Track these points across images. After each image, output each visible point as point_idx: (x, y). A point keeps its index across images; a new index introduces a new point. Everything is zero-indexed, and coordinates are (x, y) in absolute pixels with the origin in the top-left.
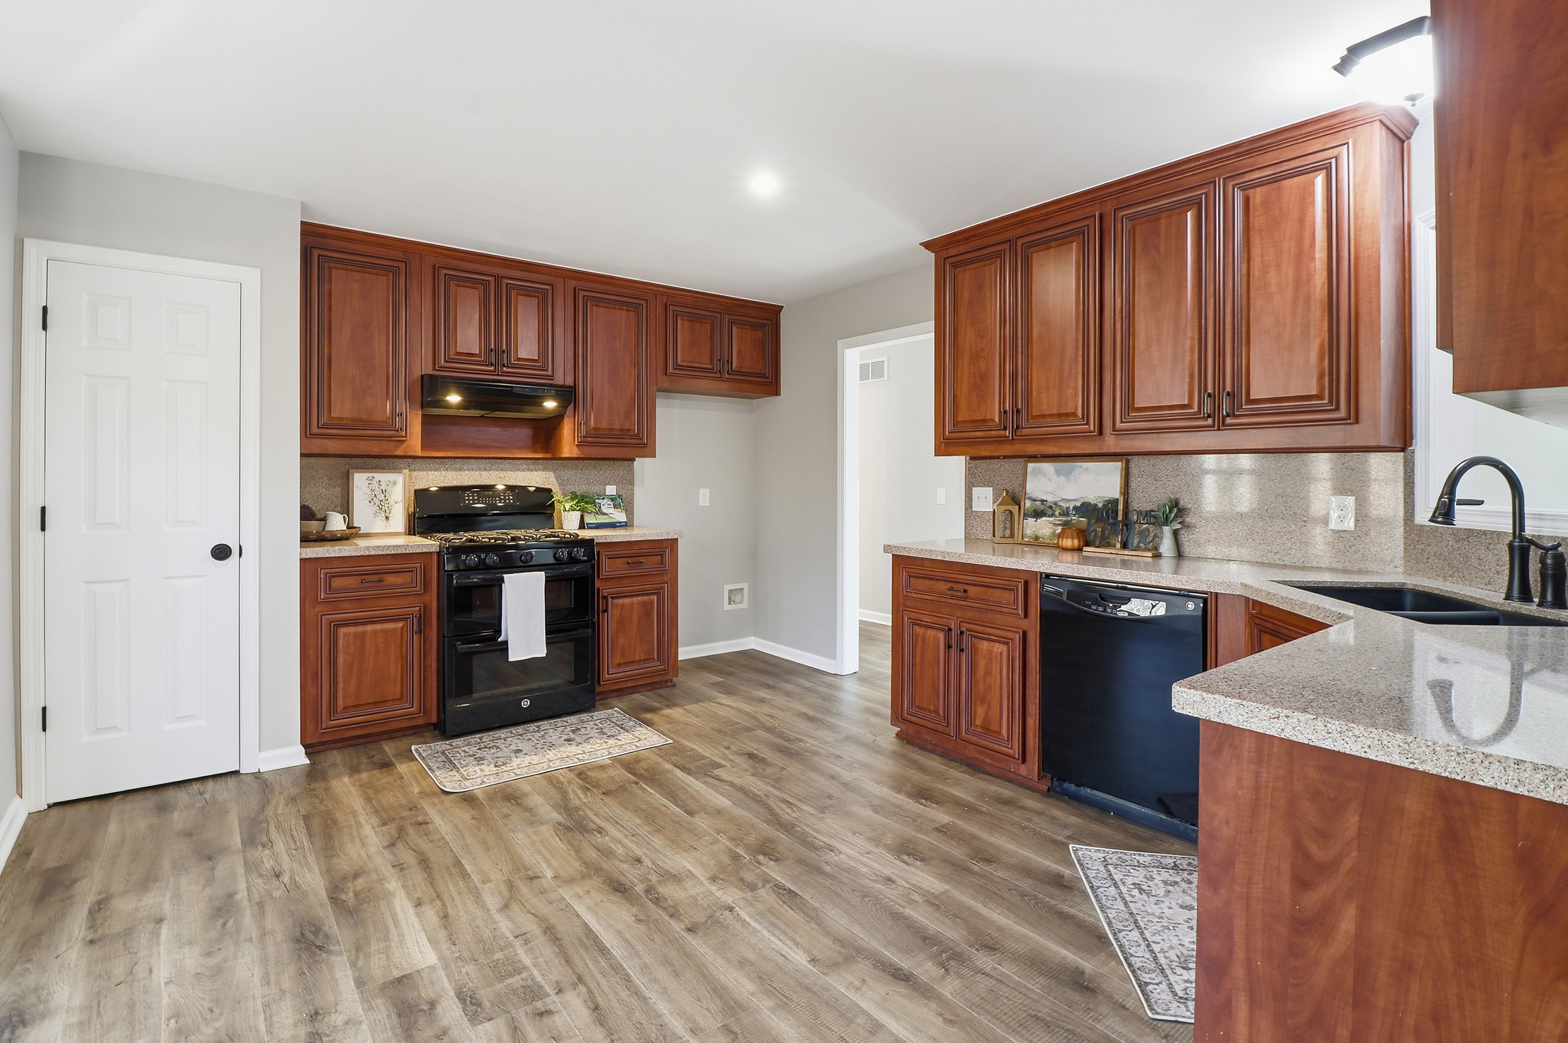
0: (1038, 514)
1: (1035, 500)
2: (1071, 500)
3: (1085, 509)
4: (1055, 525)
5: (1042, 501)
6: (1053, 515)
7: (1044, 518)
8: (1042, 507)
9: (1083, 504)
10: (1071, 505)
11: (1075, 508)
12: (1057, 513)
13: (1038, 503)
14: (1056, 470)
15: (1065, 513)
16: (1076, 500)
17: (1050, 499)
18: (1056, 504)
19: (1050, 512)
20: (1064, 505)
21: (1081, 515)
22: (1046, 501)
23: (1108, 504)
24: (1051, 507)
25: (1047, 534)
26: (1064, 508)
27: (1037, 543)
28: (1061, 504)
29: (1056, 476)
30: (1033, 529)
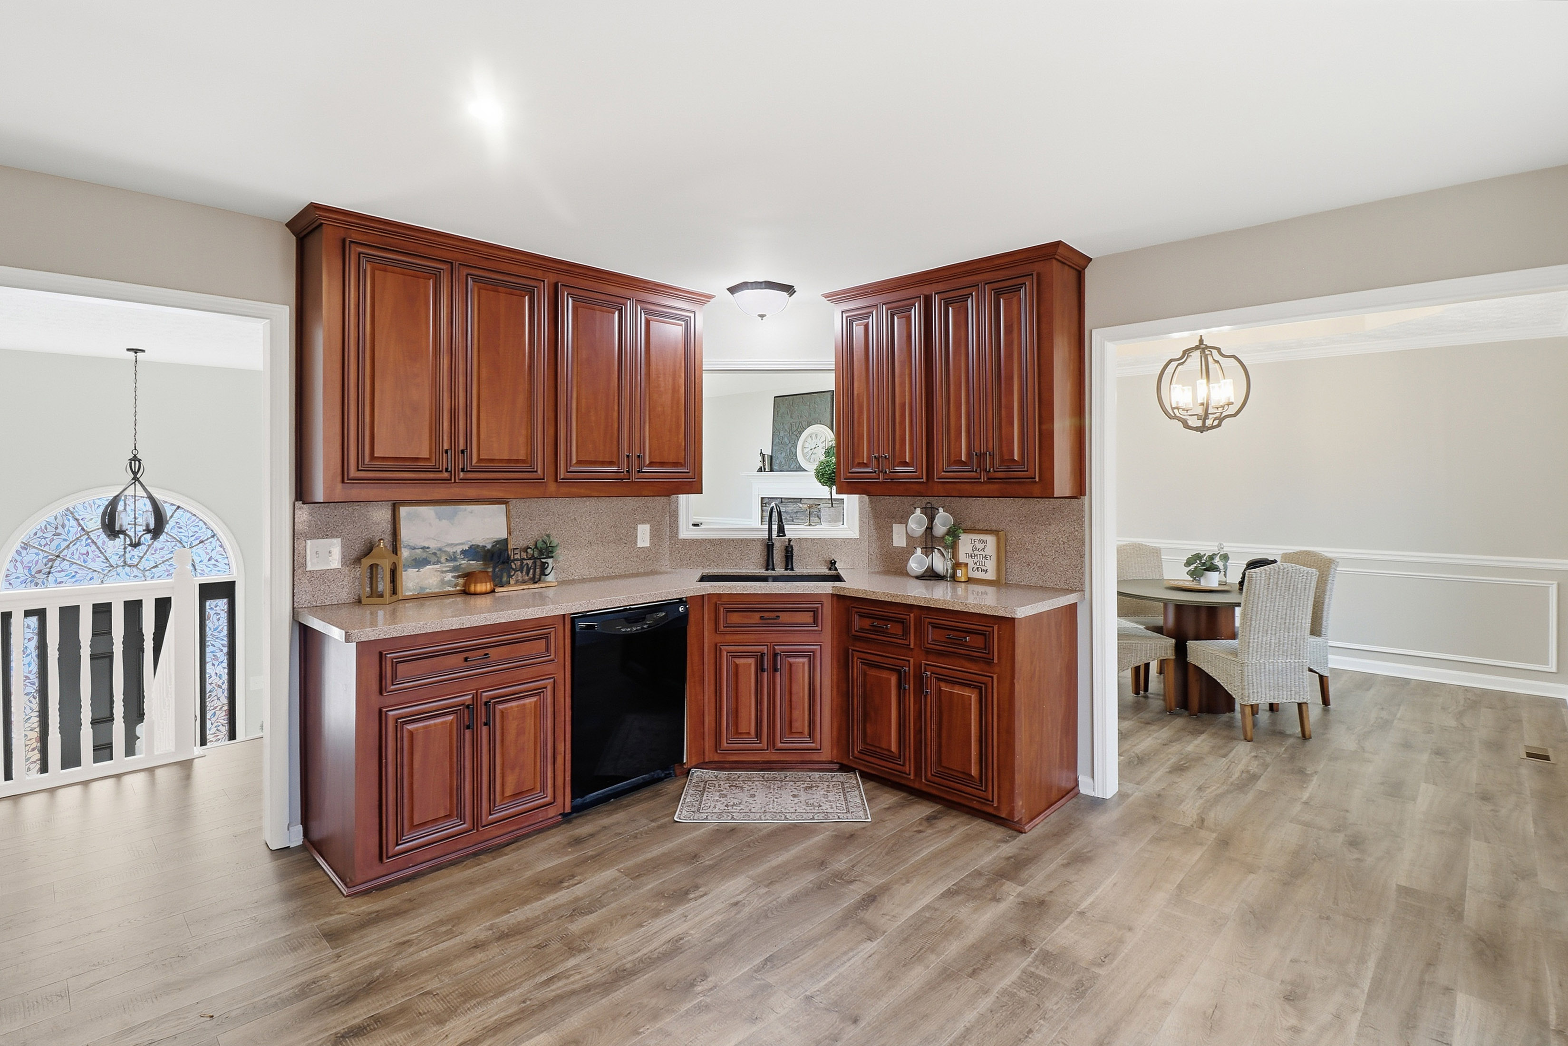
0: (419, 563)
1: (415, 548)
2: (457, 545)
3: (473, 552)
4: (443, 572)
5: (423, 548)
6: (438, 562)
7: (428, 567)
8: (424, 555)
9: (471, 547)
10: (459, 549)
11: (463, 552)
12: (443, 560)
13: (419, 551)
14: (437, 514)
15: (453, 558)
16: (462, 544)
17: (433, 545)
18: (440, 549)
19: (433, 559)
20: (450, 550)
21: (470, 558)
22: (428, 548)
23: (496, 545)
24: (435, 554)
25: (435, 583)
26: (451, 554)
27: (422, 598)
28: (447, 549)
29: (437, 520)
30: (416, 581)
